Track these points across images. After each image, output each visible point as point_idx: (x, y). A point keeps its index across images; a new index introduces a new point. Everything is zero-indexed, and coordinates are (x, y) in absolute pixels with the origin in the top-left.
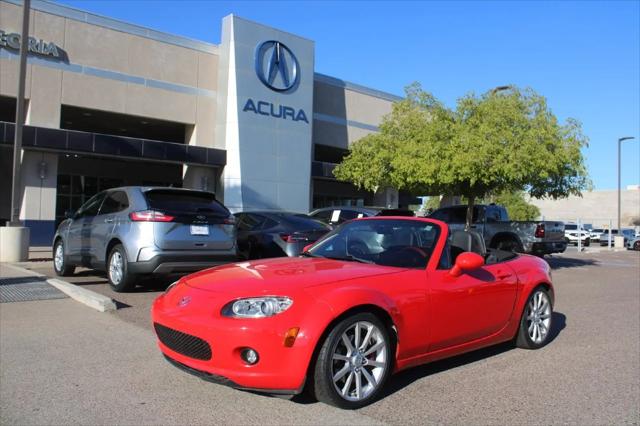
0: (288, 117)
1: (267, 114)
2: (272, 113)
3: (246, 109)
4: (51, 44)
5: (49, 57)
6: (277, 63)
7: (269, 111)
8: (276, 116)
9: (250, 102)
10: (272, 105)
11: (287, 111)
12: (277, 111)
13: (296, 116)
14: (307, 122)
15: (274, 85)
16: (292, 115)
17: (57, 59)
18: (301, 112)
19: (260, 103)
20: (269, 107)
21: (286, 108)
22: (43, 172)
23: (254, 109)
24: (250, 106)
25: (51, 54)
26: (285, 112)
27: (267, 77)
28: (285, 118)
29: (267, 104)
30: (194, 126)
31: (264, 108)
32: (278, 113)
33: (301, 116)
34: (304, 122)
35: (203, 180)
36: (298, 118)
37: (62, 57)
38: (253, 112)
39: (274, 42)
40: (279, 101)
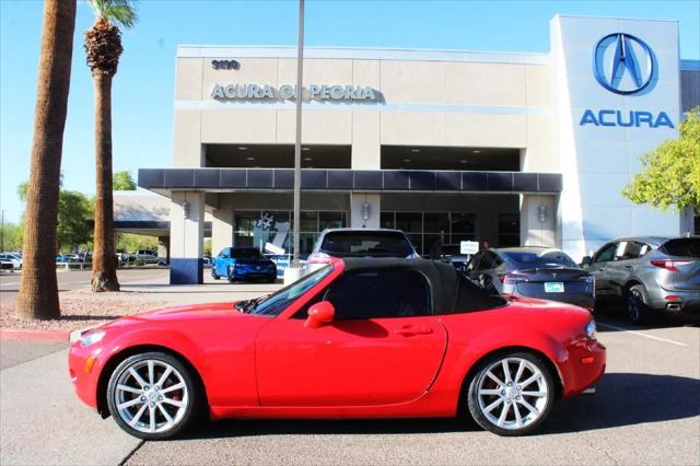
0: (642, 124)
1: (613, 124)
2: (620, 123)
3: (584, 121)
4: (368, 88)
5: (367, 100)
6: (623, 60)
7: (616, 121)
8: (626, 125)
9: (589, 113)
10: (619, 113)
11: (641, 117)
12: (626, 119)
13: (654, 121)
14: (672, 126)
15: (620, 89)
16: (649, 120)
17: (375, 101)
18: (662, 115)
19: (602, 113)
20: (615, 116)
21: (638, 114)
22: (366, 212)
23: (594, 121)
24: (590, 118)
25: (368, 98)
26: (637, 118)
27: (609, 79)
28: (638, 126)
29: (613, 112)
30: (525, 149)
31: (607, 118)
32: (628, 121)
33: (663, 120)
34: (667, 127)
35: (539, 209)
36: (659, 123)
37: (379, 98)
38: (593, 124)
39: (616, 35)
40: (627, 106)
